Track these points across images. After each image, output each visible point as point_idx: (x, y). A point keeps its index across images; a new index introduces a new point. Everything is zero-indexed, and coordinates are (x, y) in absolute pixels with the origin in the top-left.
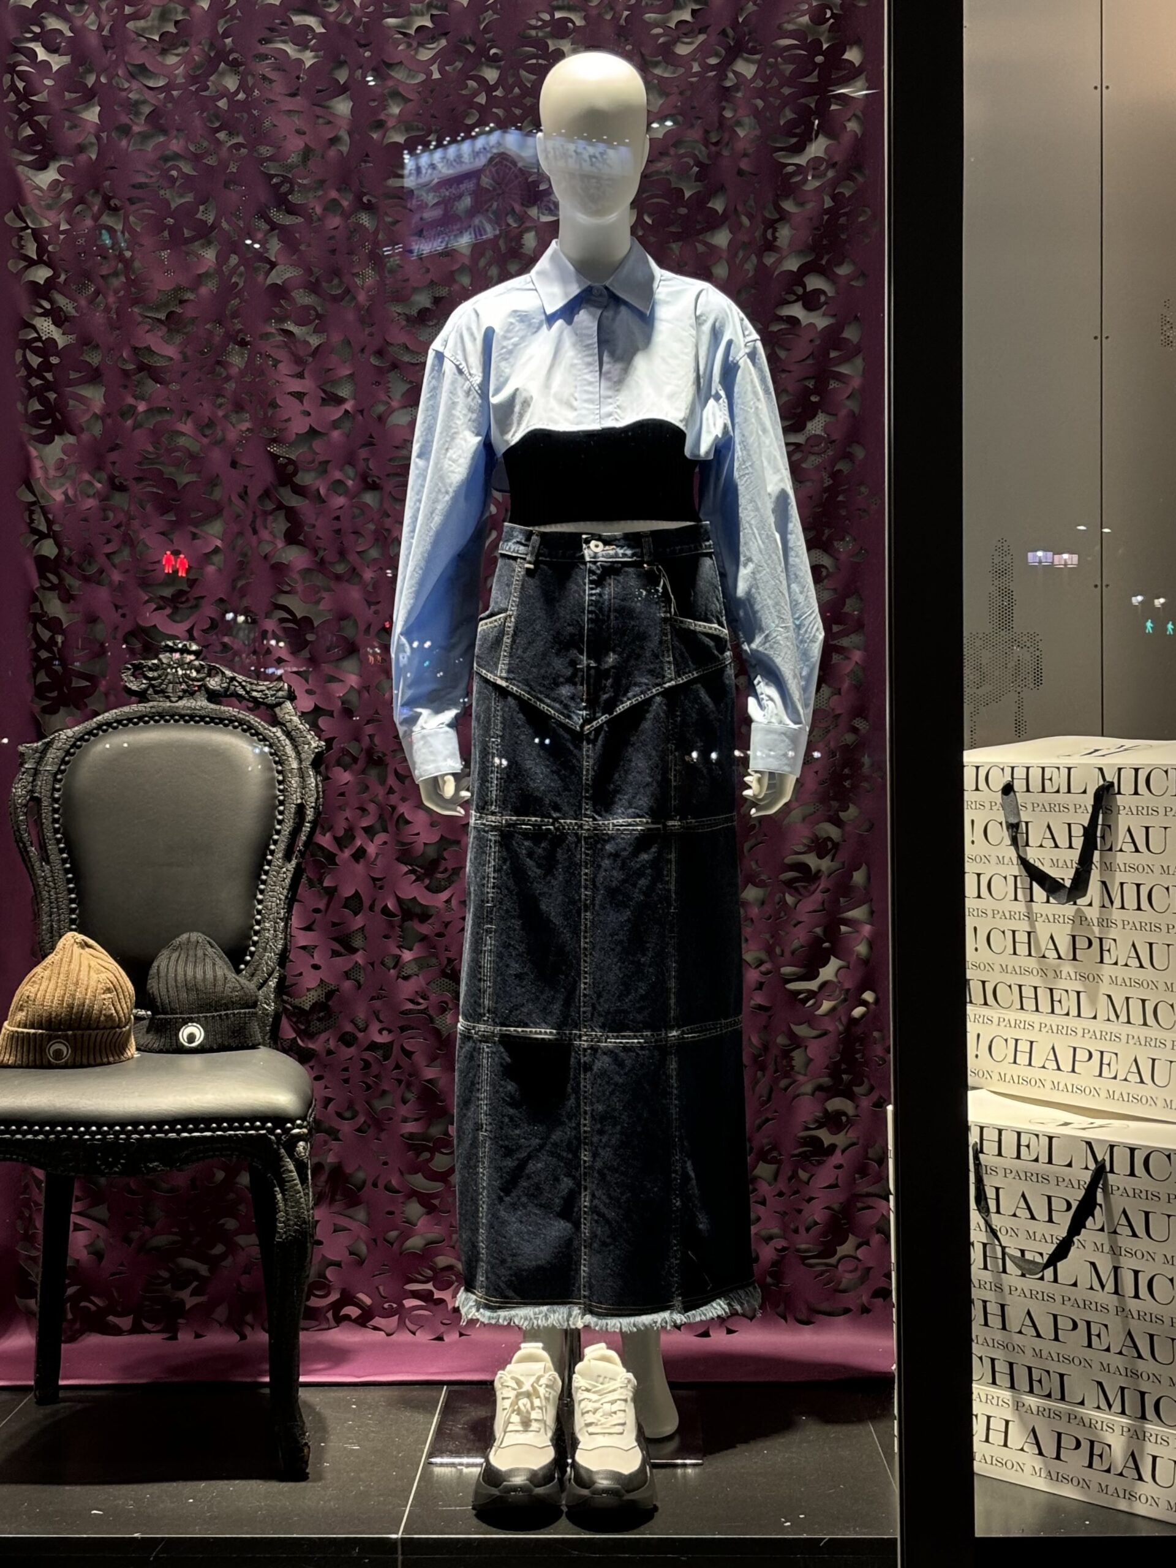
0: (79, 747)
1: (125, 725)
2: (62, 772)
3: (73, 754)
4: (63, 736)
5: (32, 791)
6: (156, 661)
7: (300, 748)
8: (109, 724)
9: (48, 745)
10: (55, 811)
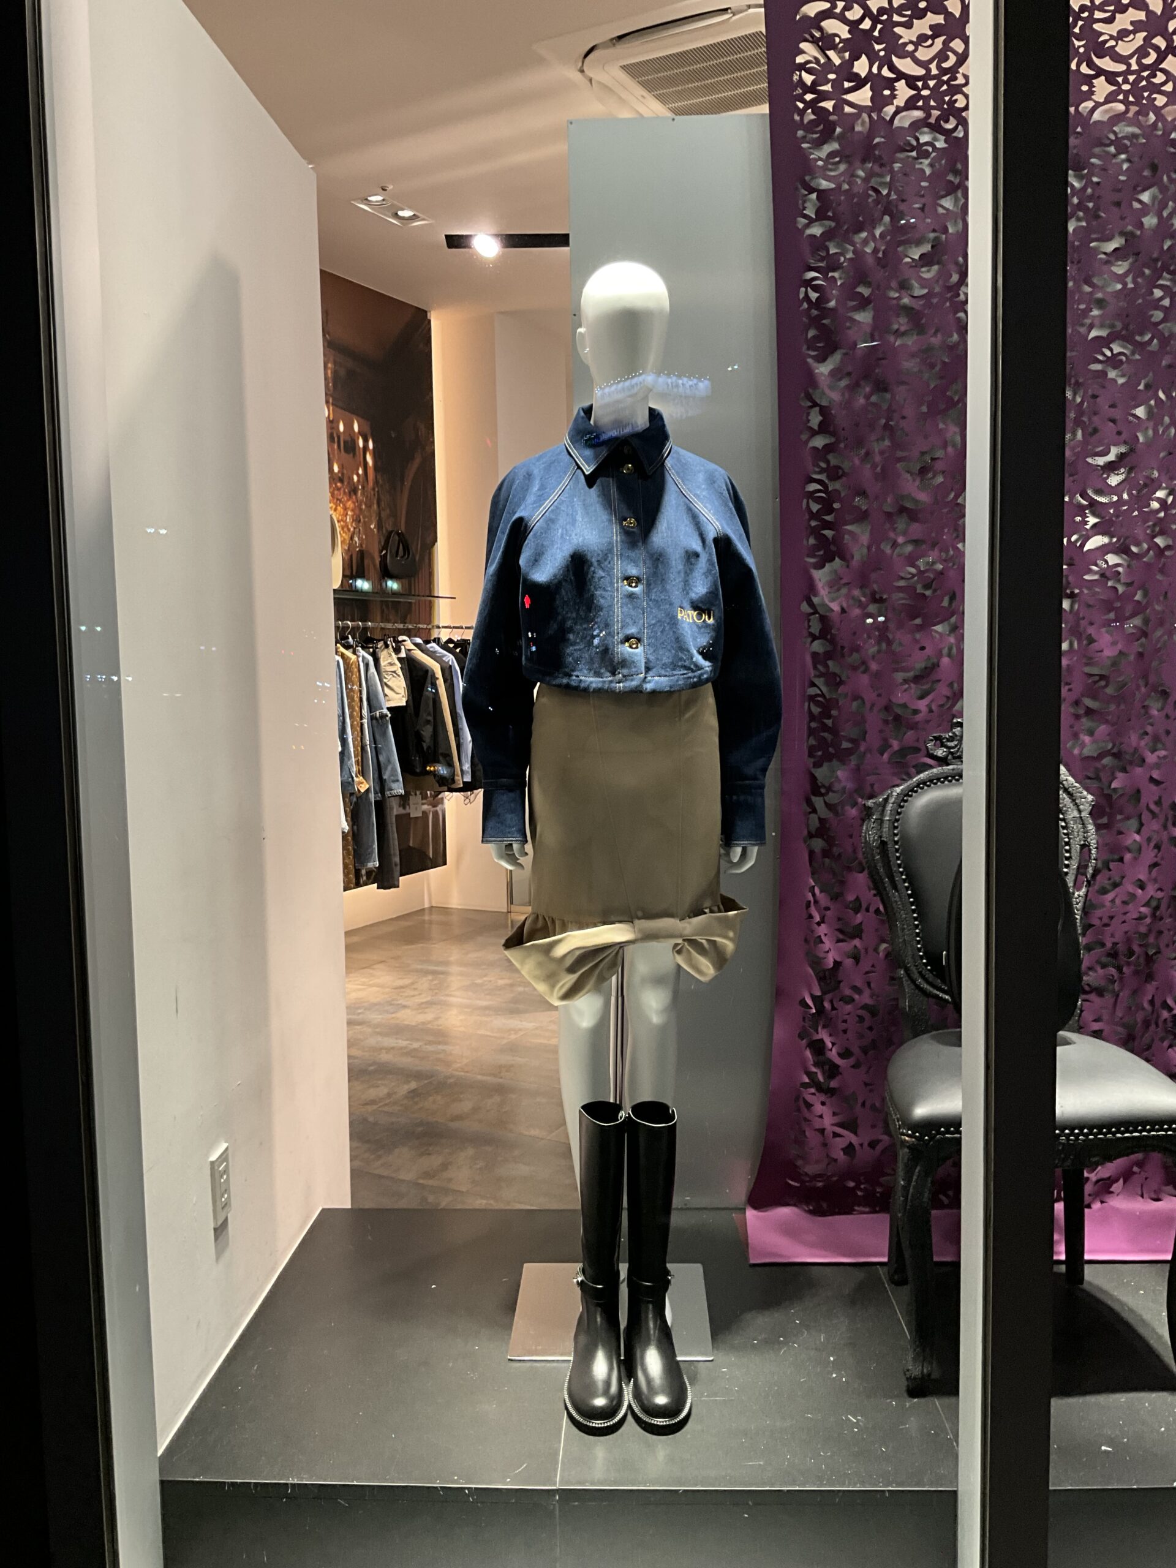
0: (906, 801)
1: (936, 784)
2: (897, 820)
3: (902, 807)
4: (894, 794)
5: (880, 837)
6: (950, 734)
7: (1077, 801)
8: (924, 783)
9: (886, 800)
10: (897, 850)
